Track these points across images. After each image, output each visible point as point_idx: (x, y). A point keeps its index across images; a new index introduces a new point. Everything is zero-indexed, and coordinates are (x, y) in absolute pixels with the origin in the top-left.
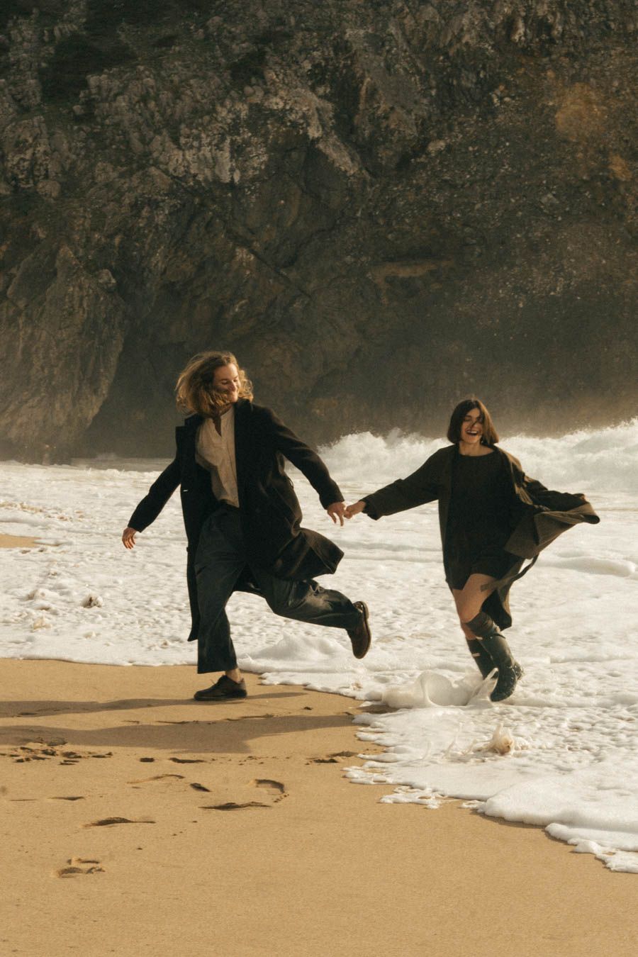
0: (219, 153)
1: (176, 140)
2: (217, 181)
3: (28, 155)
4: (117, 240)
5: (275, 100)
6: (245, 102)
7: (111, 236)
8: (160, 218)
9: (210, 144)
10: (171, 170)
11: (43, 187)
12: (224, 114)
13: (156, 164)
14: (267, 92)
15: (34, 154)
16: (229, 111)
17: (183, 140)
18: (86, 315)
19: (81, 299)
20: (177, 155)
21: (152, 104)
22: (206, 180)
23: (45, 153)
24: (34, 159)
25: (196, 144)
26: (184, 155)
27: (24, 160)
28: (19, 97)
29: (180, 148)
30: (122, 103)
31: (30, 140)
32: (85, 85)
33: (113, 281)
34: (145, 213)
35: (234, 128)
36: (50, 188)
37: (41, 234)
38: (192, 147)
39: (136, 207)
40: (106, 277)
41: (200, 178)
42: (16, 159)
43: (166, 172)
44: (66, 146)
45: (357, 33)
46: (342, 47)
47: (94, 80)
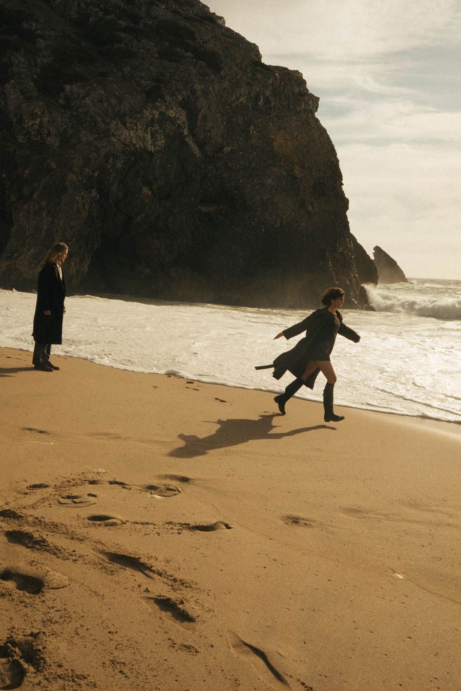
0: (146, 135)
1: (124, 124)
2: (145, 149)
3: (38, 121)
4: (96, 174)
5: (171, 111)
6: (157, 110)
7: (94, 172)
8: (119, 165)
9: (141, 129)
10: (122, 140)
11: (50, 140)
12: (148, 114)
13: (114, 135)
14: (167, 107)
15: (41, 121)
16: (150, 113)
17: (128, 125)
18: (87, 214)
19: (84, 205)
20: (126, 132)
21: (106, 104)
22: (140, 148)
23: (49, 121)
24: (41, 125)
25: (135, 127)
26: (129, 133)
27: (35, 124)
28: (24, 91)
29: (127, 129)
30: (88, 101)
31: (39, 113)
32: (63, 90)
33: (98, 196)
34: (110, 160)
35: (151, 123)
36: (53, 141)
37: (53, 166)
38: (133, 129)
39: (107, 157)
40: (94, 193)
41: (138, 146)
42: (30, 123)
43: (120, 140)
44: (59, 119)
45: (198, 87)
46: (193, 92)
47: (68, 87)
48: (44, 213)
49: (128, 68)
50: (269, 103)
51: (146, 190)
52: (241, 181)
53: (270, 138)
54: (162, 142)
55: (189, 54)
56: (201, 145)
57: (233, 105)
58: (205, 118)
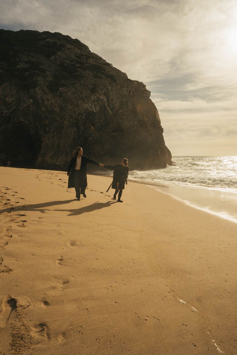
0: (92, 106)
1: (84, 102)
2: (93, 111)
3: (50, 102)
4: (75, 121)
5: (101, 97)
6: (96, 96)
7: (74, 120)
8: (83, 118)
9: (91, 104)
10: (84, 108)
11: (56, 109)
12: (92, 98)
13: (80, 106)
14: (99, 95)
15: (51, 102)
16: (93, 98)
17: (86, 102)
18: (73, 137)
19: (71, 134)
20: (85, 105)
21: (76, 95)
22: (91, 111)
23: (54, 102)
24: (51, 103)
25: (88, 103)
26: (86, 105)
27: (49, 103)
28: (43, 90)
29: (85, 104)
30: (69, 93)
31: (51, 99)
32: (59, 90)
33: (77, 130)
34: (80, 116)
35: (94, 101)
36: (57, 109)
37: (58, 119)
38: (88, 104)
39: (79, 115)
40: (75, 128)
41: (90, 110)
42: (47, 102)
43: (83, 108)
44: (59, 101)
45: (109, 88)
46: (108, 90)
47: (60, 89)
48: (56, 138)
49: (82, 81)
50: (134, 93)
51: (92, 127)
52: (126, 123)
53: (135, 107)
54: (98, 108)
55: (104, 76)
56: (111, 110)
57: (121, 95)
58: (112, 100)
